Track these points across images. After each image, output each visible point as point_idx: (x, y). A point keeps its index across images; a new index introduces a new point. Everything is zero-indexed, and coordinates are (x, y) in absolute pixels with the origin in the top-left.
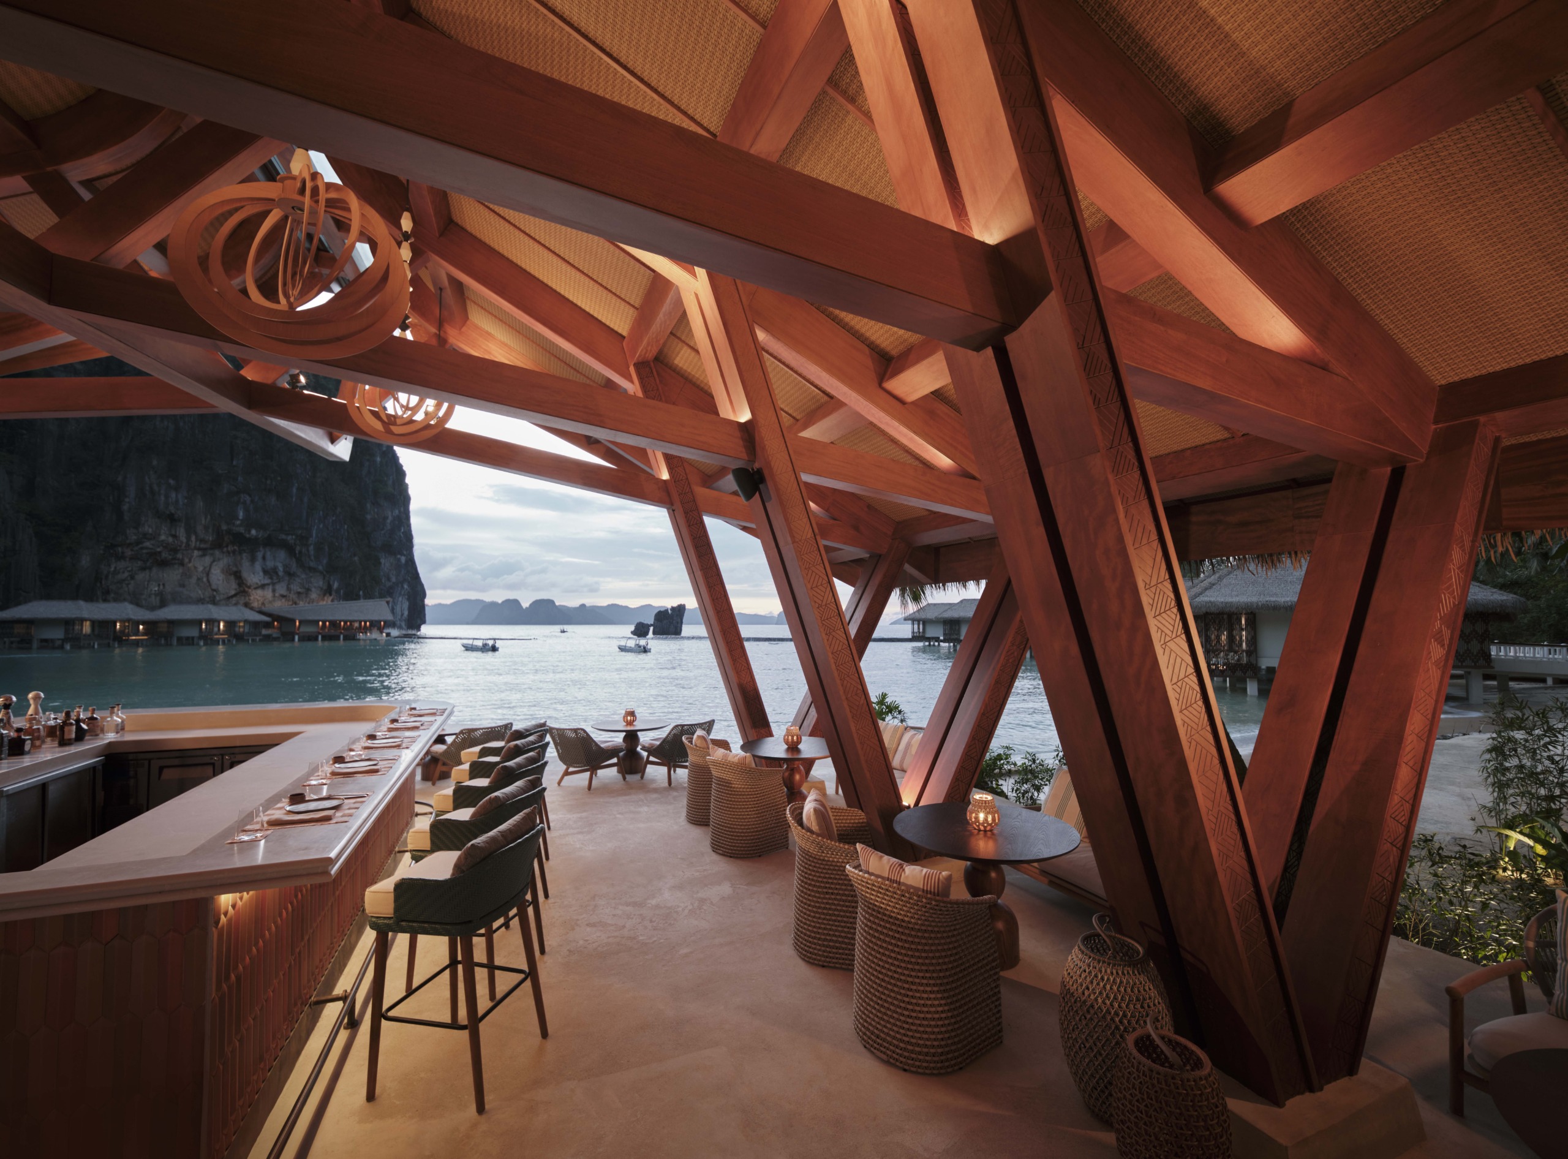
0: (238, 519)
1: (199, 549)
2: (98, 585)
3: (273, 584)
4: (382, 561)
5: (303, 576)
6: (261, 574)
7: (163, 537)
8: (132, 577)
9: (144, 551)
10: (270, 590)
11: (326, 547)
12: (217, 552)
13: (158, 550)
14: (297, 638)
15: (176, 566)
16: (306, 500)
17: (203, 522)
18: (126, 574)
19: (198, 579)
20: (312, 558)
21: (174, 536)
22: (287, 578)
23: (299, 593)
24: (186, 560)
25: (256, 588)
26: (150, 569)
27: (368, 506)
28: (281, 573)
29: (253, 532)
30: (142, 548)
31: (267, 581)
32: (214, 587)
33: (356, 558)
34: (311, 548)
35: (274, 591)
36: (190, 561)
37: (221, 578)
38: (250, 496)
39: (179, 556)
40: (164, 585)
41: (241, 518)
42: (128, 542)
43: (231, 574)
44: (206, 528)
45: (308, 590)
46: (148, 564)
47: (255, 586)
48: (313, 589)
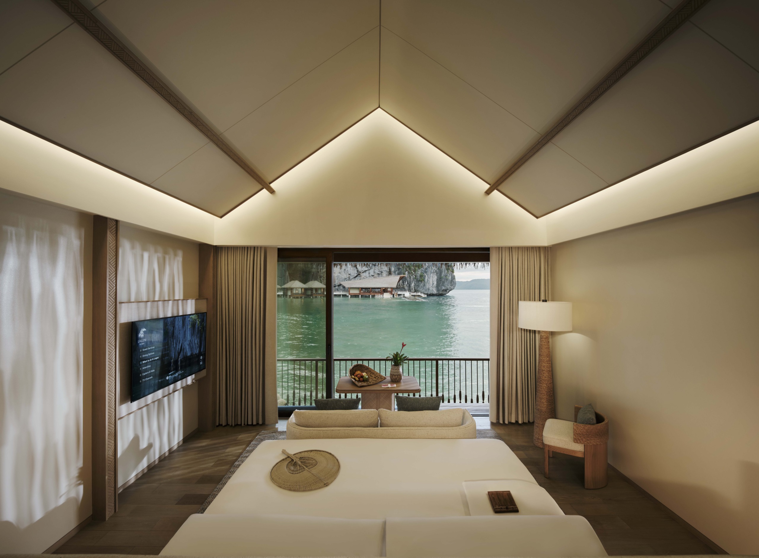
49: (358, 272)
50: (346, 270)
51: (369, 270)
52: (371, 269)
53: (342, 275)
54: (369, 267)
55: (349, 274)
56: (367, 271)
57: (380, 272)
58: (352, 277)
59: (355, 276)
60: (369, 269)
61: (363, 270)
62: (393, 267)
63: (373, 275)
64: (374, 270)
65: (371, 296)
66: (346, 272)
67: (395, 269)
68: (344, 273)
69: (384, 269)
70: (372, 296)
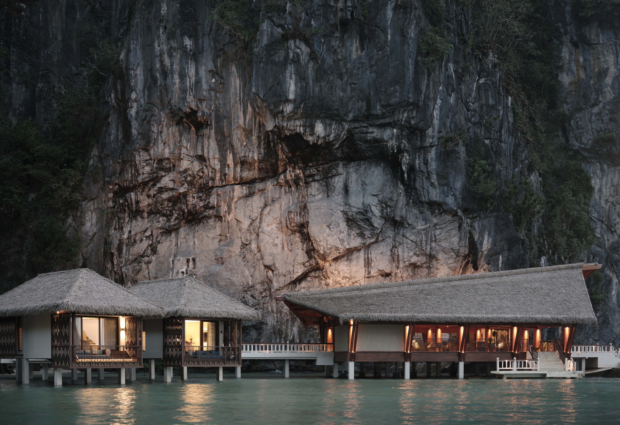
0: (287, 101)
1: (242, 183)
2: (109, 266)
3: (367, 247)
4: (595, 183)
5: (420, 226)
6: (343, 225)
7: (185, 164)
8: (154, 251)
9: (165, 196)
10: (362, 262)
11: (462, 149)
12: (270, 185)
13: (182, 190)
14: (351, 366)
15: (211, 222)
16: (412, 33)
17: (241, 121)
18: (145, 244)
19: (244, 245)
20: (434, 178)
21: (201, 159)
22: (390, 233)
23: (414, 266)
24: (224, 208)
25: (336, 259)
26: (176, 229)
27: (565, 53)
28: (377, 222)
29: (319, 128)
30: (161, 190)
31: (356, 242)
32: (268, 261)
33: (534, 178)
34: (432, 154)
35: (368, 263)
36: (229, 211)
37: (278, 241)
38: (308, 43)
39: (213, 200)
40: (194, 260)
41: (291, 96)
42: (140, 179)
43: (293, 232)
44: (248, 133)
45: (431, 257)
46: (173, 222)
47: (335, 254)
48: (441, 256)
49: (310, 257)
50: (254, 246)
51: (369, 246)
52: (376, 242)
53: (231, 270)
54: (367, 233)
55: (267, 267)
56: (355, 255)
57: (426, 255)
58: (282, 279)
59: (295, 276)
60: (369, 241)
61: (337, 249)
62: (489, 235)
63: (388, 271)
64: (394, 247)
65: (461, 365)
66: (249, 257)
67: (494, 244)
68: (240, 260)
69: (444, 244)
70: (466, 367)
